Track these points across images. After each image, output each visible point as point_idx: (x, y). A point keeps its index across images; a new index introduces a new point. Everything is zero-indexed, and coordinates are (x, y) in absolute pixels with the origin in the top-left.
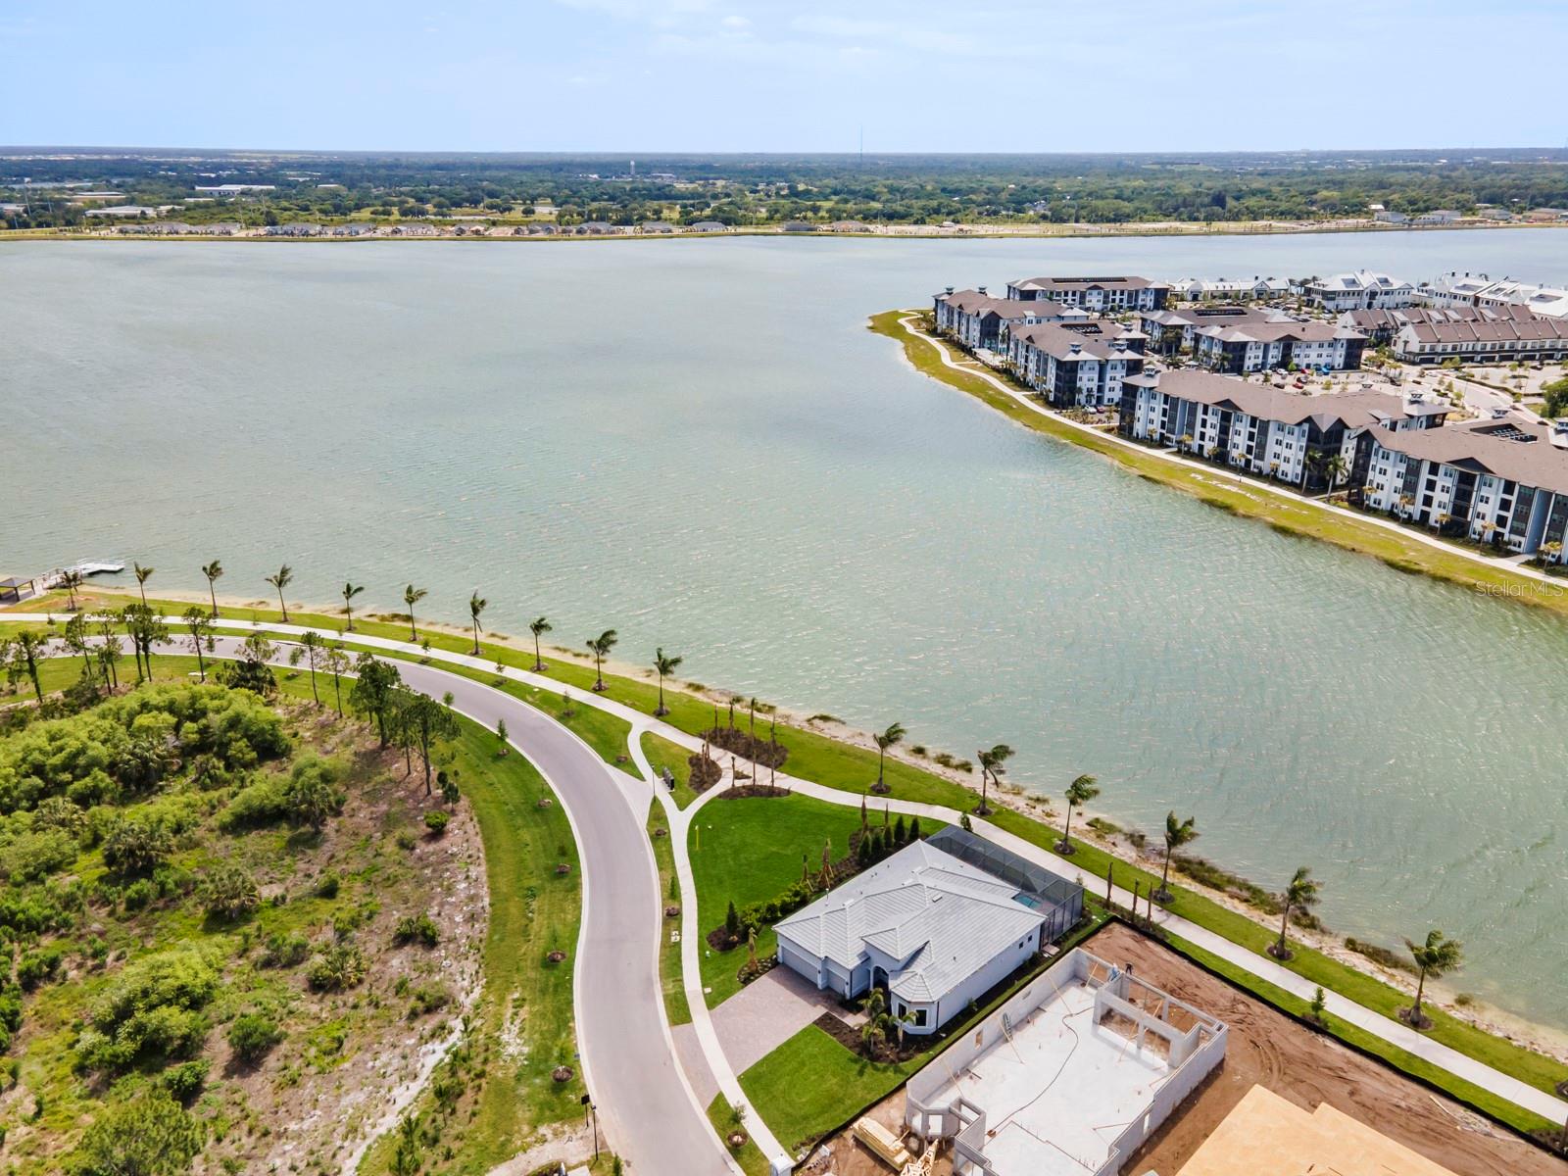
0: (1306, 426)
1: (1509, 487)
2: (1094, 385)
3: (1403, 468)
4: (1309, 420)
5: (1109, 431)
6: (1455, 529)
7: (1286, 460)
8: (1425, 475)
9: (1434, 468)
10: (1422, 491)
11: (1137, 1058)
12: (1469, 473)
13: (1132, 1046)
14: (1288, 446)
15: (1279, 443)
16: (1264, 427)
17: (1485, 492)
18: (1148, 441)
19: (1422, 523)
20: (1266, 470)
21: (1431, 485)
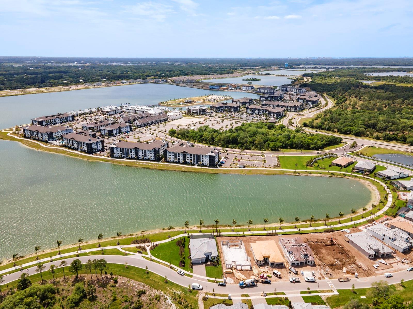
0: (154, 150)
1: (191, 155)
2: (96, 147)
3: (174, 154)
4: (154, 149)
5: (108, 157)
6: (185, 163)
7: (151, 156)
8: (178, 155)
9: (179, 154)
10: (178, 158)
11: (236, 249)
12: (185, 154)
13: (234, 248)
14: (151, 154)
15: (148, 153)
16: (145, 151)
17: (188, 156)
18: (118, 157)
19: (179, 163)
20: (147, 158)
21: (179, 156)
